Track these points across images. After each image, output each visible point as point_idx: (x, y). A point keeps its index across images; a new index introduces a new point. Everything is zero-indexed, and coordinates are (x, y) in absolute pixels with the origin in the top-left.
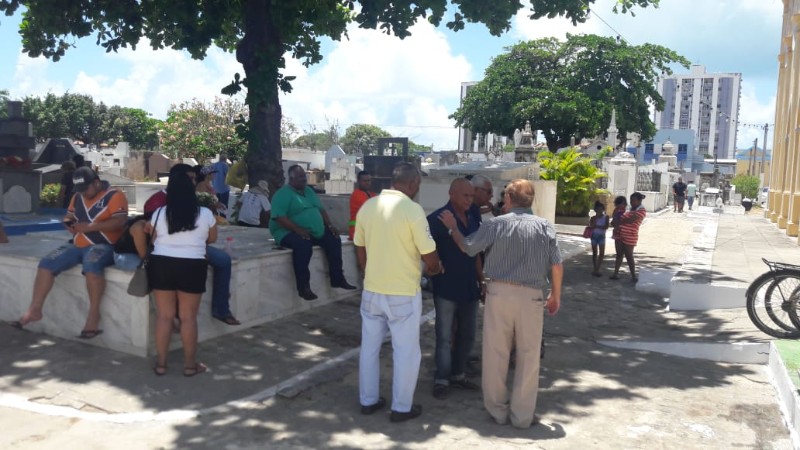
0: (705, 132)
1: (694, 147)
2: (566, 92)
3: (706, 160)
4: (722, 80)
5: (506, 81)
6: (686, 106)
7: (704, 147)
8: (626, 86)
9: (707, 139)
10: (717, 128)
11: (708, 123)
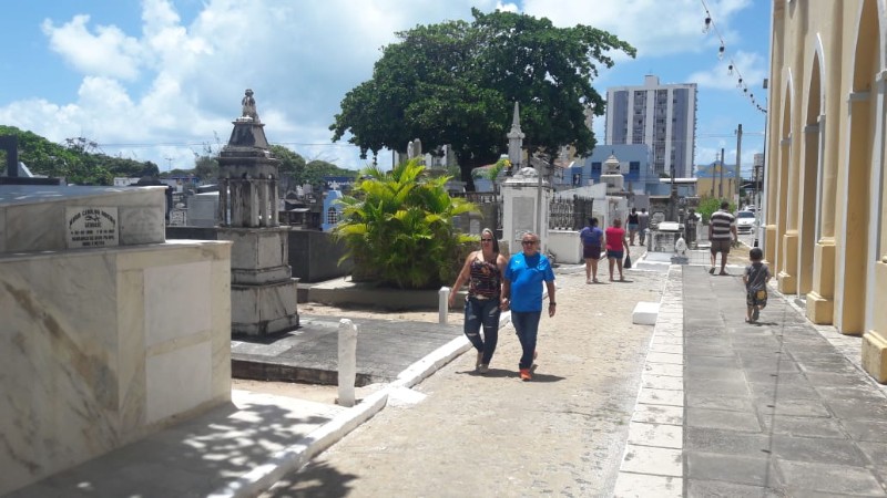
0: (660, 147)
1: (648, 165)
2: (473, 89)
3: (662, 180)
4: (676, 92)
5: (396, 77)
6: (640, 121)
7: (660, 166)
8: (553, 82)
9: (663, 156)
10: (673, 145)
11: (663, 139)
